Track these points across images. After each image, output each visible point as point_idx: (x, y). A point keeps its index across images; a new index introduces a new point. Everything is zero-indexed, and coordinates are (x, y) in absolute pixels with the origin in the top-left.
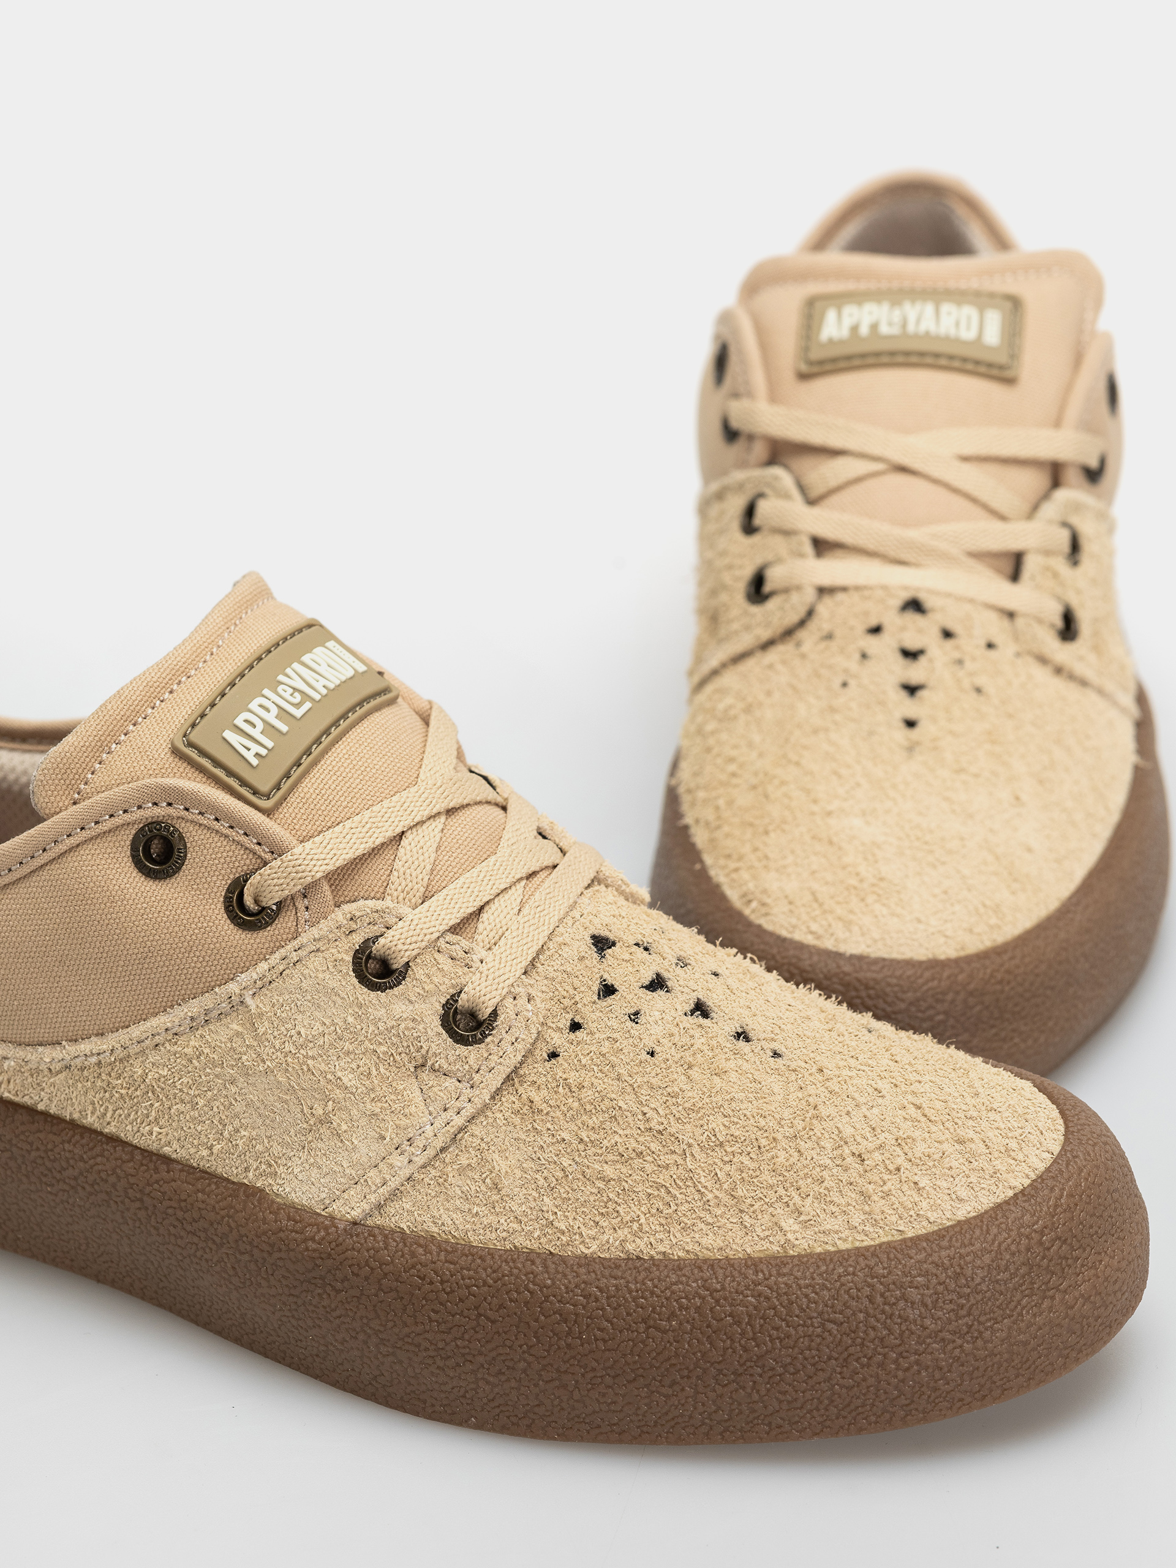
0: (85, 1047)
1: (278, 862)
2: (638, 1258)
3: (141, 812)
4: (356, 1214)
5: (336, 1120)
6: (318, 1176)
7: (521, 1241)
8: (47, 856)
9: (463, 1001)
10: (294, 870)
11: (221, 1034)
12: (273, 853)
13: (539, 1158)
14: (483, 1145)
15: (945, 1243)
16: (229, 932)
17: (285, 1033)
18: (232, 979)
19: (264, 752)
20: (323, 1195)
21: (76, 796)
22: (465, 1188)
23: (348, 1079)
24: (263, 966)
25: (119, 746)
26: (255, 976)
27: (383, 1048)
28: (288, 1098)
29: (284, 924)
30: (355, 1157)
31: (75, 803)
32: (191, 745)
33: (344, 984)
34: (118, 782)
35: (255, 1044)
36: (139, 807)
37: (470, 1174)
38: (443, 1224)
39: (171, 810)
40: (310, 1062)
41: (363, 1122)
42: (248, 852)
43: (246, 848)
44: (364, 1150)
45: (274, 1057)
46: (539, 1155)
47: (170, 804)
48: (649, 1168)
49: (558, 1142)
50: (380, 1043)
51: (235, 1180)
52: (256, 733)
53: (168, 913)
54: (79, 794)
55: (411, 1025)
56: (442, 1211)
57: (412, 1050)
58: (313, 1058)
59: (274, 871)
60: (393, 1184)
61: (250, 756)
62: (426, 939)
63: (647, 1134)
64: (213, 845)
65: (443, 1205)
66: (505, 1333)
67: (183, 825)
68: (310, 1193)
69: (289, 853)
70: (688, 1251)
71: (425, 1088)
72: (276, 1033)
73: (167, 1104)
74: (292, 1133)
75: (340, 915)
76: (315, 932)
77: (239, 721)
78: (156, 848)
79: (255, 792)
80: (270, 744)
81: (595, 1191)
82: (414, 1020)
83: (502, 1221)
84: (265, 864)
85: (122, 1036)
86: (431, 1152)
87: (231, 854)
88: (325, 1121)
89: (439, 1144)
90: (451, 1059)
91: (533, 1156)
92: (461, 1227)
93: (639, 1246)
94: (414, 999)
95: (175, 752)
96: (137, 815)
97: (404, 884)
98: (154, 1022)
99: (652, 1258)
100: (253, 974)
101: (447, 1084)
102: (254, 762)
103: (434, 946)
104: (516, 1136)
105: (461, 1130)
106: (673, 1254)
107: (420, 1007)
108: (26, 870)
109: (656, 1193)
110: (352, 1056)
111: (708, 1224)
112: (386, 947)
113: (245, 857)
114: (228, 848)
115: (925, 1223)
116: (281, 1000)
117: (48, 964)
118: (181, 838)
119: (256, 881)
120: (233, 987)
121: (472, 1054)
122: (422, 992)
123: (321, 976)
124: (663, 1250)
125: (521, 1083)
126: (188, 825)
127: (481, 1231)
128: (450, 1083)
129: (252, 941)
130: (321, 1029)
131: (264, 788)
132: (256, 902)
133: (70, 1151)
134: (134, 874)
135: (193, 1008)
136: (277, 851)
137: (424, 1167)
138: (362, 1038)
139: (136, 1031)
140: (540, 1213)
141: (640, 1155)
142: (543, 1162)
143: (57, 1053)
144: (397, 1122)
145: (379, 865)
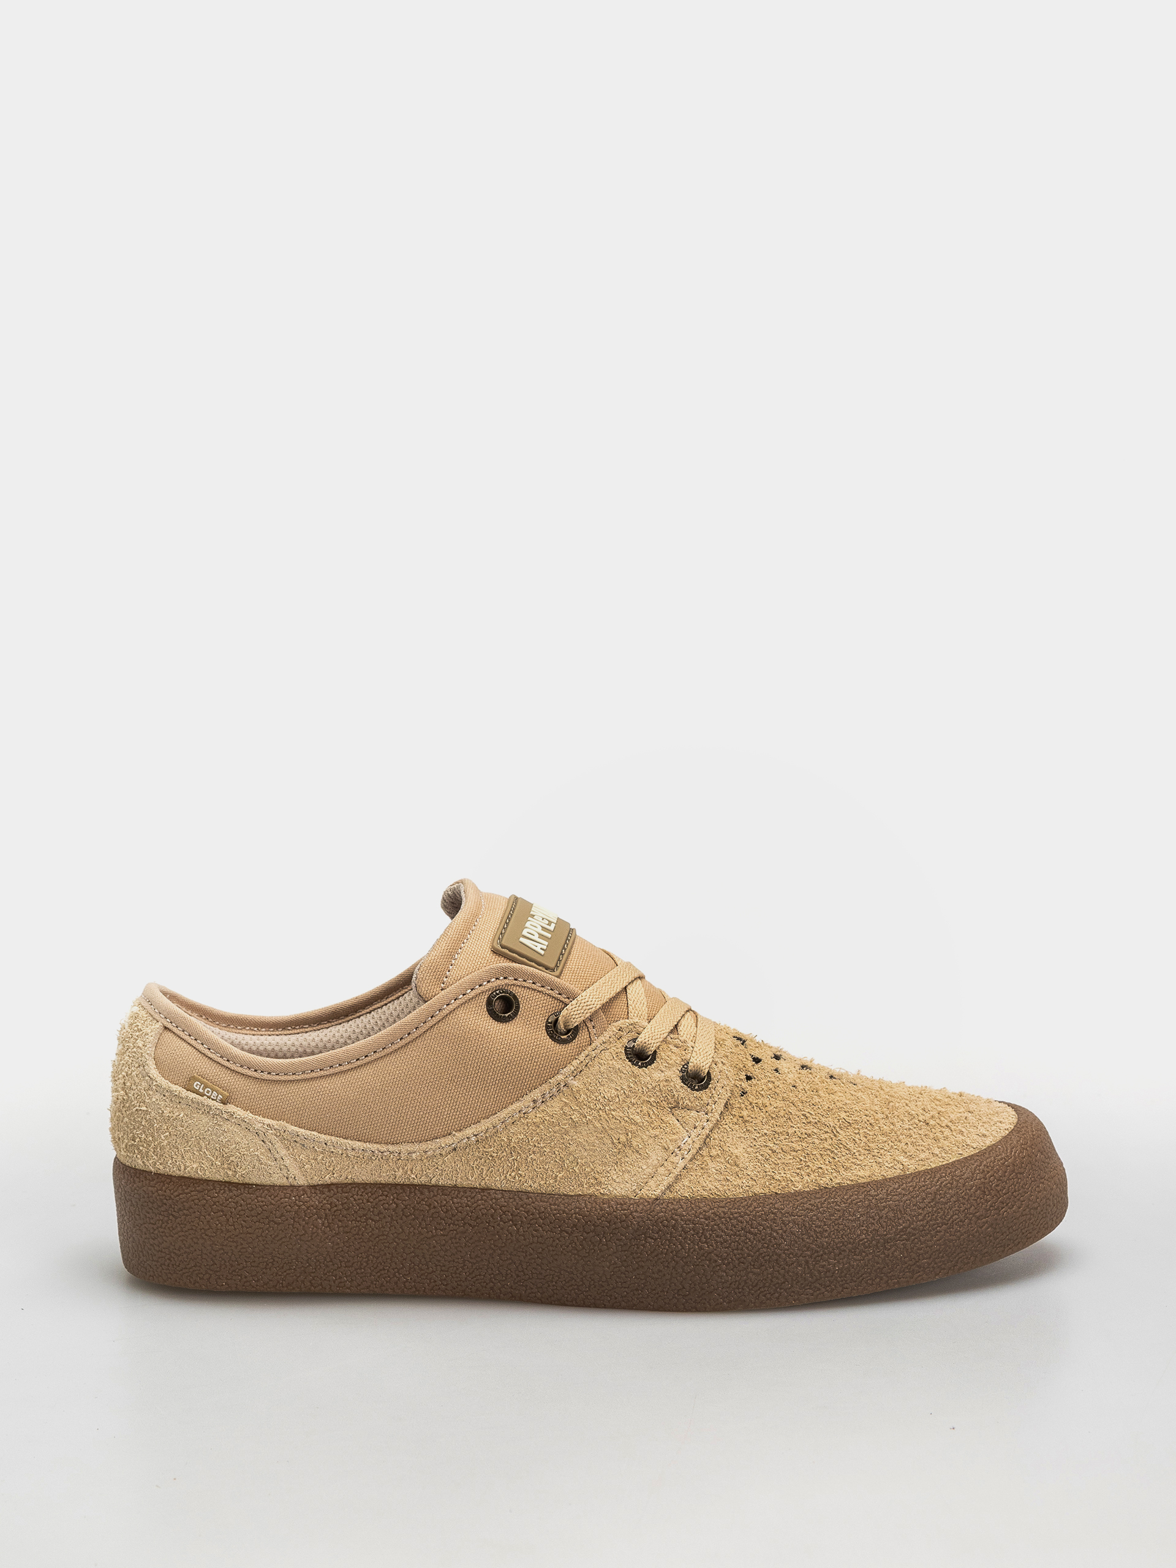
0: (469, 1132)
1: (574, 1002)
2: (826, 1188)
3: (490, 985)
4: (658, 1192)
5: (634, 1144)
6: (629, 1177)
7: (758, 1190)
8: (435, 1020)
9: (691, 1066)
10: (585, 1004)
11: (555, 1106)
12: (568, 998)
13: (755, 1145)
14: (722, 1143)
15: (987, 1156)
16: (552, 1046)
17: (595, 1099)
18: (558, 1073)
19: (545, 947)
20: (634, 1188)
21: (442, 985)
22: (718, 1168)
23: (638, 1118)
24: (575, 1063)
25: (459, 955)
26: (573, 1068)
27: (653, 1099)
28: (603, 1136)
29: (583, 1036)
30: (650, 1161)
31: (442, 990)
32: (503, 947)
33: (624, 1065)
34: (467, 973)
35: (578, 1108)
36: (489, 982)
37: (718, 1160)
38: (710, 1190)
39: (506, 981)
40: (613, 1112)
41: (651, 1141)
42: (554, 999)
43: (553, 997)
44: (654, 1157)
45: (591, 1113)
46: (754, 1144)
47: (505, 978)
48: (817, 1141)
49: (763, 1136)
50: (650, 1097)
51: (573, 1194)
52: (536, 938)
53: (515, 1039)
54: (443, 984)
55: (665, 1084)
56: (707, 1183)
57: (669, 1098)
58: (614, 1110)
59: (574, 1006)
60: (676, 1172)
61: (538, 949)
62: (662, 1036)
63: (809, 1125)
64: (534, 998)
65: (707, 1180)
66: (763, 1240)
67: (515, 989)
68: (626, 1187)
69: (580, 996)
70: (852, 1181)
71: (680, 1118)
72: (590, 1100)
73: (523, 1156)
74: (608, 1156)
75: (613, 1028)
76: (602, 1038)
77: (525, 933)
78: (498, 1006)
79: (547, 968)
80: (546, 943)
81: (792, 1157)
82: (666, 1081)
83: (744, 1181)
84: (566, 1005)
85: (494, 1119)
86: (693, 1151)
87: (545, 1001)
88: (628, 1144)
89: (697, 1146)
90: (692, 1100)
91: (751, 1145)
92: (721, 1189)
93: (824, 1181)
94: (664, 1069)
95: (495, 952)
96: (487, 986)
97: (637, 1012)
98: (511, 1108)
99: (833, 1187)
100: (570, 1068)
101: (692, 1114)
102: (542, 952)
103: (665, 1041)
104: (738, 1136)
105: (708, 1136)
106: (844, 1183)
107: (668, 1073)
108: (421, 1030)
109: (826, 1153)
110: (636, 1106)
111: (858, 1165)
112: (643, 1042)
113: (553, 1002)
114: (542, 999)
115: (972, 1149)
116: (589, 1080)
117: (442, 1084)
118: (515, 997)
119: (565, 1014)
120: (560, 1077)
121: (704, 1095)
122: (667, 1065)
123: (611, 1062)
124: (839, 1181)
125: (732, 1108)
126: (518, 988)
127: (734, 1189)
128: (693, 1113)
129: (566, 1049)
130: (616, 1093)
131: (552, 965)
132: (565, 1026)
133: (458, 1203)
134: (491, 1021)
135: (536, 1094)
136: (572, 997)
137: (691, 1160)
138: (640, 1095)
139: (502, 1114)
140: (765, 1174)
141: (809, 1135)
142: (758, 1147)
143: (449, 1140)
144: (670, 1138)
145: (620, 1004)
